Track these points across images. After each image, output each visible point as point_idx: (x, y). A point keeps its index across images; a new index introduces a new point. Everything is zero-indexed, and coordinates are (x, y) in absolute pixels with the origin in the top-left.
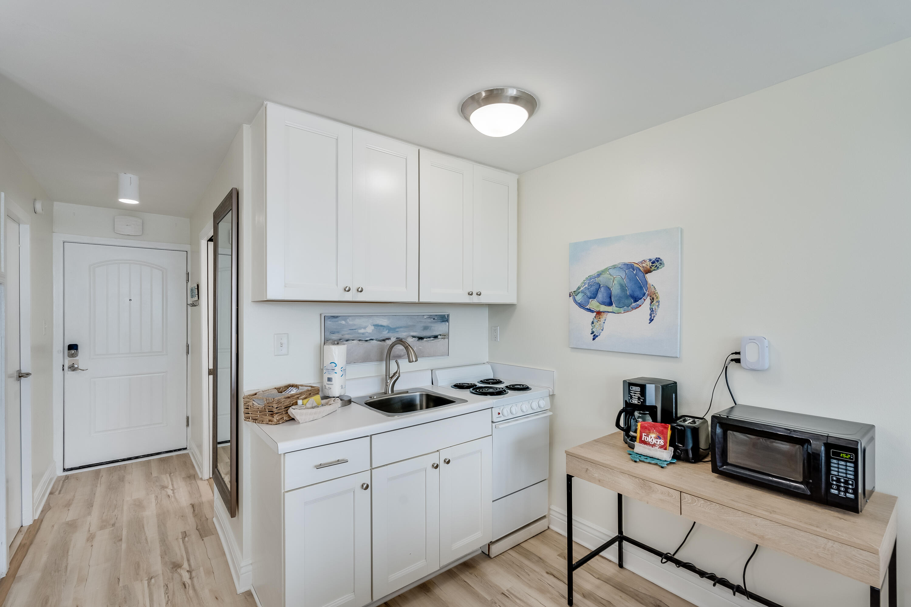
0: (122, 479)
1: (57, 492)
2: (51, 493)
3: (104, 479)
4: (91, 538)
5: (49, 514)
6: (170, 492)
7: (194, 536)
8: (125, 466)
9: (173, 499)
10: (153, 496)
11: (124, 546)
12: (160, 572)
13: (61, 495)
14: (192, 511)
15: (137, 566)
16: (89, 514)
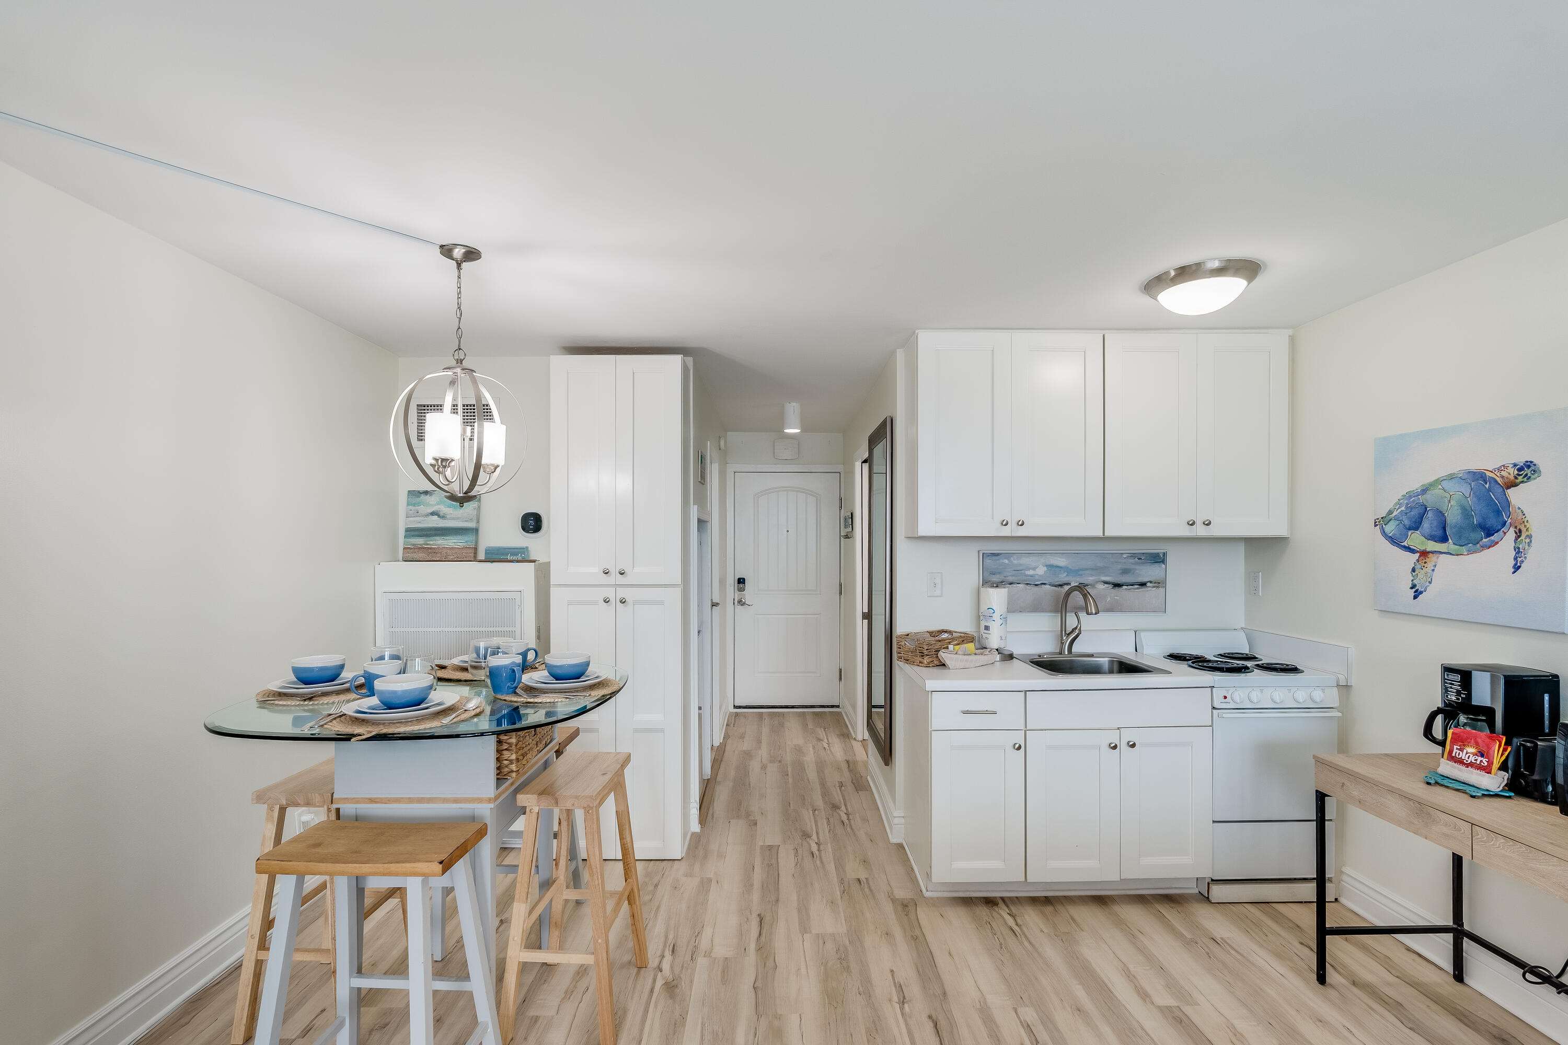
0: (782, 725)
1: (732, 725)
2: (727, 725)
3: (766, 721)
4: (764, 767)
5: (729, 741)
6: (826, 746)
7: (850, 788)
8: (783, 714)
9: (829, 752)
10: (811, 745)
11: (790, 780)
12: (822, 808)
13: (735, 728)
14: (847, 766)
15: (803, 799)
16: (760, 748)
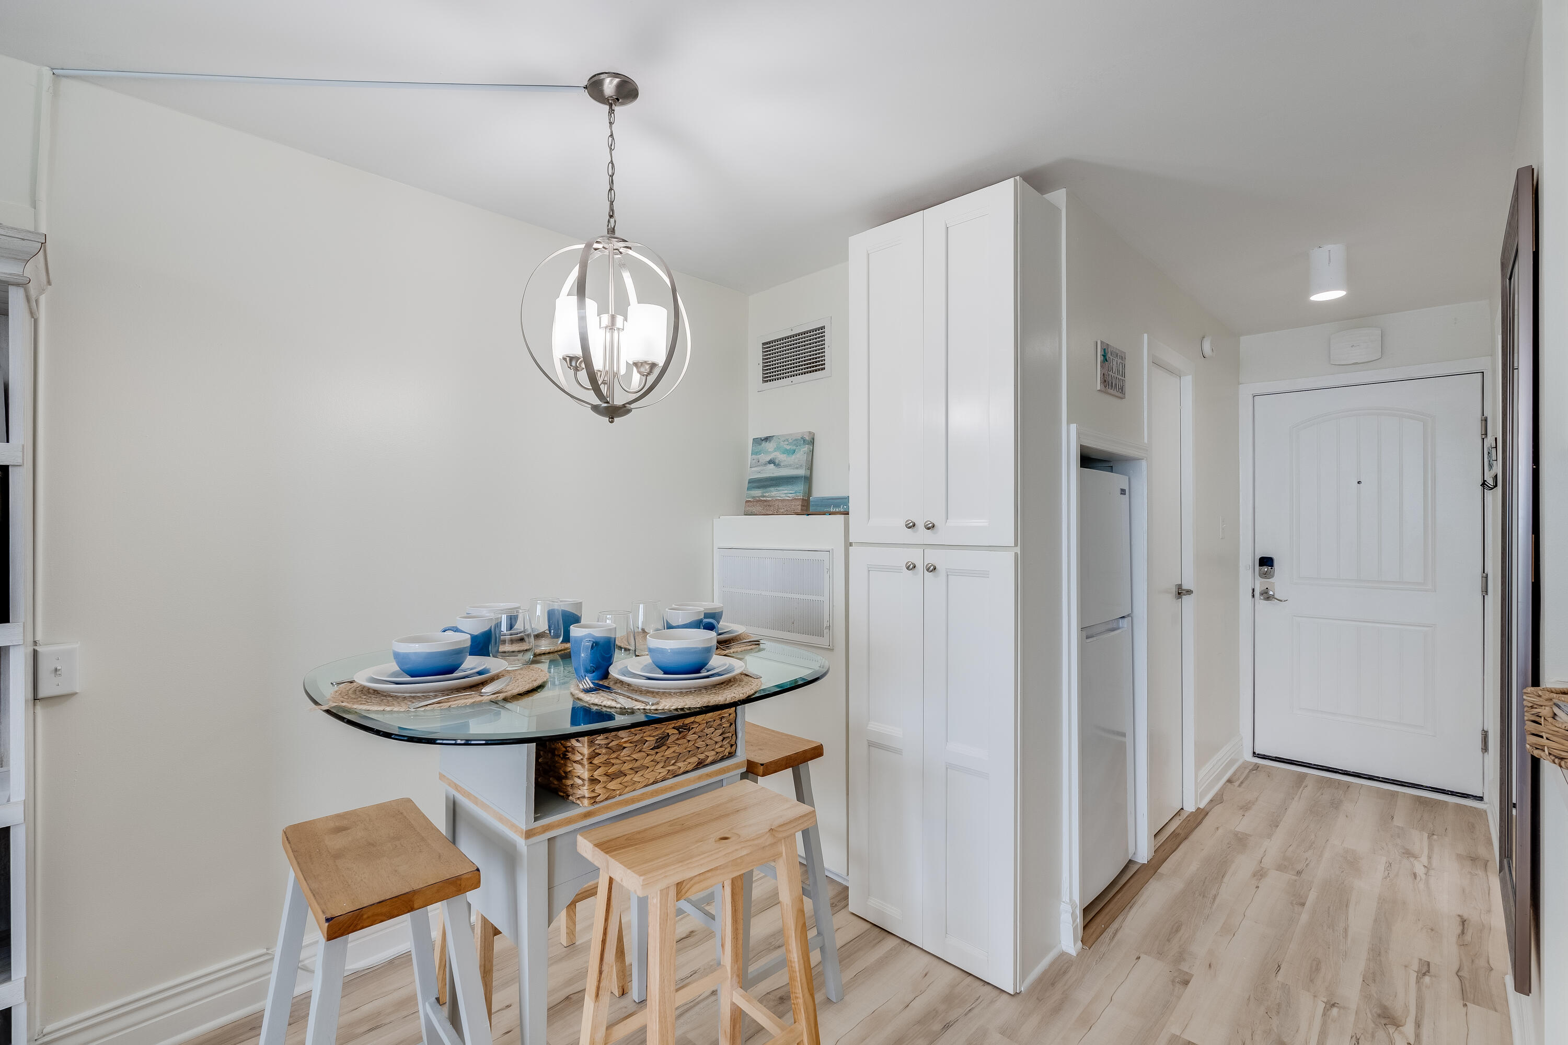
0: (1336, 805)
1: (1237, 783)
2: (1229, 781)
3: (1308, 790)
4: (1259, 874)
5: (1218, 809)
6: (1420, 870)
7: (1447, 986)
8: (1348, 785)
9: (1422, 886)
10: (1384, 859)
11: (1304, 917)
12: (1353, 1007)
13: (1241, 789)
14: (1459, 931)
15: (1316, 967)
16: (1269, 836)
